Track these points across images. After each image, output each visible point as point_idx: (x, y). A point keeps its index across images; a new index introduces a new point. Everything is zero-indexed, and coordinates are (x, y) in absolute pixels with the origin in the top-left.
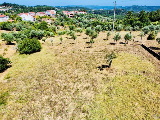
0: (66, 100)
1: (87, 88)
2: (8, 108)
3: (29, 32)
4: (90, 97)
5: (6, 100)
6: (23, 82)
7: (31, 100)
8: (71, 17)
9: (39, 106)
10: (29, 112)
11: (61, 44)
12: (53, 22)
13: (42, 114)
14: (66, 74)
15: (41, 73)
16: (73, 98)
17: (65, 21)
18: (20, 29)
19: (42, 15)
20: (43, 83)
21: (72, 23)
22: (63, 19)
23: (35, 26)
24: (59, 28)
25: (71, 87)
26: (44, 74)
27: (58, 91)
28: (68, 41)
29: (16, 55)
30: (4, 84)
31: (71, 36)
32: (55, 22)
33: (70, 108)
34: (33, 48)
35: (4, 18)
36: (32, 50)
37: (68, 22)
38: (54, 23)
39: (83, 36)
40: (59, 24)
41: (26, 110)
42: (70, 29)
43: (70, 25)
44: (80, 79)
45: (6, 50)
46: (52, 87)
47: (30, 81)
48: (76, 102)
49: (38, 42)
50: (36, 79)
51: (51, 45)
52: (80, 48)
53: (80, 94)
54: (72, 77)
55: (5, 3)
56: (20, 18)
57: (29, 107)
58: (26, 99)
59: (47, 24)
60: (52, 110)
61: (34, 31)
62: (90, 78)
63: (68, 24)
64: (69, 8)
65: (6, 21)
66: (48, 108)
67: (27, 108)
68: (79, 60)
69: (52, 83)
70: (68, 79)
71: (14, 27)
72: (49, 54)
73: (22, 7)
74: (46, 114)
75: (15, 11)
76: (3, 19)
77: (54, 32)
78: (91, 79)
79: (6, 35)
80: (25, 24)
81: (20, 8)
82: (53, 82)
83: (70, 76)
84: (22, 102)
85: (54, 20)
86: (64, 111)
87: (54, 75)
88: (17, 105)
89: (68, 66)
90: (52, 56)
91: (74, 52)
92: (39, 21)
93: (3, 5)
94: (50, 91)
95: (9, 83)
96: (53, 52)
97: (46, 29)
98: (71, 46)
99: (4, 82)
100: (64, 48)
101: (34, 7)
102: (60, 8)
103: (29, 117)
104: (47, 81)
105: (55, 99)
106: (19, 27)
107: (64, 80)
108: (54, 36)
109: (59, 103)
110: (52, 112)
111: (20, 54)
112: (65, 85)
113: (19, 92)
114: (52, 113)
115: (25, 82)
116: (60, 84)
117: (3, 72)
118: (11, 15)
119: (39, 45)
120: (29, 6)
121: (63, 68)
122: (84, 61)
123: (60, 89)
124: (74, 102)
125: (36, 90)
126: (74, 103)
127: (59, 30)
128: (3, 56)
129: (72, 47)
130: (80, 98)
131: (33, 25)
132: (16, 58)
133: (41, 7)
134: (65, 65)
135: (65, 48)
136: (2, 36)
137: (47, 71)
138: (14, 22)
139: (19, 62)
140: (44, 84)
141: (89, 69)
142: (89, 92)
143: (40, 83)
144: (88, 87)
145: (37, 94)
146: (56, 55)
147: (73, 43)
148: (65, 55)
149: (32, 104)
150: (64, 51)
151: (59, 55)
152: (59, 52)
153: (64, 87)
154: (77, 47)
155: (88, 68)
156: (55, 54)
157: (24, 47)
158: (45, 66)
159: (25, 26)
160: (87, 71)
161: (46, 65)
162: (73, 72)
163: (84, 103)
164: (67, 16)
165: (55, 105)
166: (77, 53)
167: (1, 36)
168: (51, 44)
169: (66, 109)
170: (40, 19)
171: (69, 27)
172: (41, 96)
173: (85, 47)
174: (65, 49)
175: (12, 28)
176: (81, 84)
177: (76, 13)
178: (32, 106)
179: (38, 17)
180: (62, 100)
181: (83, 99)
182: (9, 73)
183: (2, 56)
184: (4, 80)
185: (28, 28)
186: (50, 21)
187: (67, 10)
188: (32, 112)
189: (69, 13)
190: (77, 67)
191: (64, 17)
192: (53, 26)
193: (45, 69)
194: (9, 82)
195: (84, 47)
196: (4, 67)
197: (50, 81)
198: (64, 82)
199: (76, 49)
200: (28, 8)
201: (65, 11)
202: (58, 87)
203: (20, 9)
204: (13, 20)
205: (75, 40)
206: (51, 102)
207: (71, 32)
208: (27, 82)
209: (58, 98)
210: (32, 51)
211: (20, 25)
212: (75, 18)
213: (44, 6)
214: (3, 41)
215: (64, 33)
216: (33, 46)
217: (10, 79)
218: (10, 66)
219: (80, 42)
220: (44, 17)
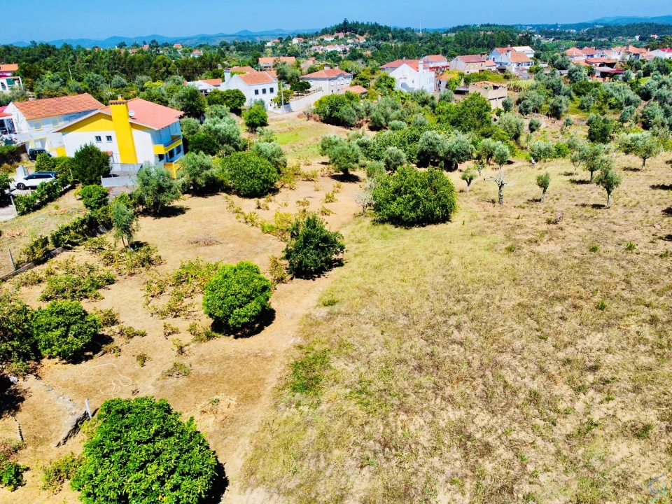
0: (530, 454)
1: (641, 432)
2: (321, 408)
3: (415, 139)
4: (647, 477)
5: (317, 380)
6: (374, 329)
7: (395, 407)
8: (604, 75)
9: (423, 440)
10: (387, 450)
11: (536, 201)
12: (515, 96)
13: (431, 472)
14: (545, 339)
15: (443, 312)
16: (565, 453)
17: (570, 95)
18: (383, 122)
19: (473, 69)
20: (446, 354)
21: (605, 102)
22: (562, 83)
23: (440, 113)
24: (537, 126)
25: (562, 406)
26: (453, 321)
27: (501, 402)
28: (574, 193)
29: (360, 222)
30: (318, 324)
31: (592, 170)
32: (523, 99)
33: (544, 491)
34: (424, 207)
35: (335, 81)
36: (419, 213)
37: (583, 98)
38: (518, 102)
39: (653, 173)
40: (540, 107)
41: (377, 436)
42: (592, 137)
43: (592, 115)
44: (608, 382)
45: (330, 199)
46: (480, 381)
47: (401, 335)
48: (575, 475)
49: (447, 184)
50: (422, 330)
51: (493, 202)
52: (632, 235)
53: (598, 447)
54: (569, 361)
55: (345, 23)
56: (388, 82)
57: (388, 431)
58: (381, 396)
59: (488, 109)
60: (470, 474)
61: (434, 135)
62: (661, 388)
63: (582, 108)
64: (601, 33)
65: (342, 93)
66: (455, 456)
67: (381, 431)
68: (614, 293)
69: (482, 364)
70: (550, 366)
71: (364, 113)
72: (482, 241)
73: (402, 35)
74: (444, 477)
75: (372, 54)
76: (332, 83)
77: (512, 143)
78: (666, 397)
79: (336, 143)
80: (403, 103)
81: (394, 38)
82: (486, 361)
83: (561, 355)
84: (368, 404)
85: (520, 89)
86: (515, 495)
87: (494, 332)
88: (350, 408)
89: (558, 308)
90: (491, 248)
91: (594, 249)
92: (458, 92)
93: (339, 32)
94: (468, 391)
95: (331, 322)
96: (498, 232)
97: (479, 128)
98: (587, 219)
99: (317, 315)
100: (549, 222)
101: (444, 35)
102: (554, 33)
103: (385, 466)
104: (462, 350)
105: (484, 430)
106: (382, 114)
107: (530, 365)
108: (510, 159)
109: (498, 452)
110: (468, 480)
111: (375, 222)
112: (534, 386)
113: (358, 364)
114: (469, 485)
115: (382, 333)
116: (512, 377)
117: (317, 279)
118: (360, 71)
119: (446, 197)
120: (425, 31)
121: (534, 310)
122: (638, 302)
123: (510, 397)
124: (566, 471)
125: (416, 375)
126: (567, 479)
127: (536, 132)
128: (324, 224)
129: (588, 224)
130: (596, 463)
131: (433, 107)
132: (359, 235)
133: (474, 30)
134: (546, 303)
135: (556, 223)
136: (324, 148)
137: (468, 309)
138: (367, 97)
139: (369, 253)
140: (448, 359)
141: (661, 347)
142: (643, 454)
143: (436, 354)
144: (647, 428)
145: (420, 391)
146: (510, 250)
147: (597, 203)
148: (551, 258)
149: (399, 423)
150: (550, 239)
151: (526, 249)
152: (526, 238)
153: (527, 392)
154: (615, 227)
155: (660, 337)
156: (509, 244)
157: (394, 199)
158: (462, 287)
159: (402, 113)
160: (651, 353)
161: (466, 282)
162: (580, 342)
163: (613, 496)
164: (585, 72)
165: (482, 456)
166: (612, 255)
167: (322, 146)
168: (496, 197)
169: (527, 488)
170: (462, 83)
171: (588, 124)
172: (433, 402)
173: (659, 235)
174: (554, 226)
175: (357, 117)
176: (611, 404)
177: (637, 55)
178: (400, 432)
179: (456, 77)
180: (513, 446)
181: (612, 473)
182: (333, 285)
183: (322, 223)
184: (318, 308)
185: (411, 120)
186: (502, 92)
187: (590, 40)
188: (397, 450)
189: (598, 57)
190: (602, 321)
191: (569, 75)
192: (513, 116)
193: (459, 301)
194: (331, 317)
195: (654, 231)
196: (322, 262)
197: (475, 355)
198: (534, 373)
199: (609, 234)
200: (421, 39)
201: (581, 47)
202: (501, 388)
203: (392, 44)
204: (364, 87)
205: (609, 193)
206: (469, 437)
207: (596, 154)
208: (390, 336)
209: (500, 431)
210: (418, 217)
211: (385, 107)
212: (625, 80)
213: (486, 28)
214: (324, 166)
215: (560, 152)
216: (426, 198)
217: (336, 308)
218: (340, 263)
219: (634, 203)
220: (479, 77)
